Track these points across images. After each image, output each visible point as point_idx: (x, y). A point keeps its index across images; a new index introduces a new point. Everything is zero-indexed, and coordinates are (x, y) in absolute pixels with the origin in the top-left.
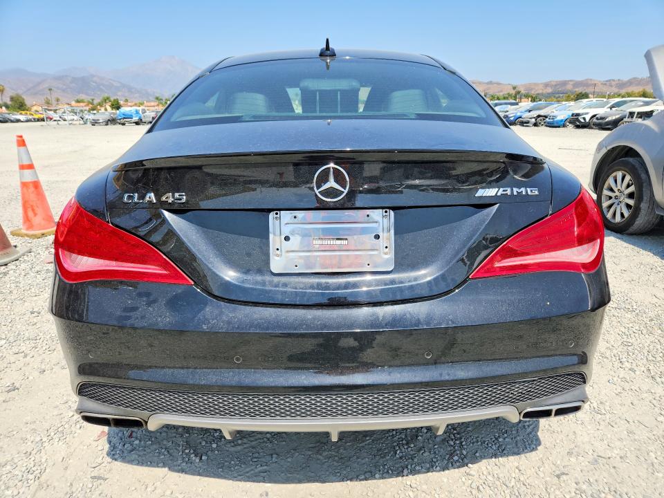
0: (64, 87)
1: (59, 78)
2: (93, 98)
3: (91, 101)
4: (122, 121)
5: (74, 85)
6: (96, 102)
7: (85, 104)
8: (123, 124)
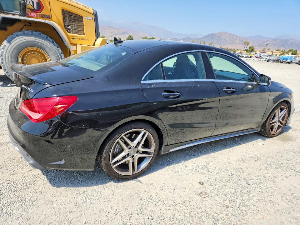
0: (276, 44)
1: (275, 40)
2: (285, 49)
3: (283, 50)
4: (282, 61)
5: (280, 43)
6: (286, 51)
7: (279, 52)
8: (281, 63)
